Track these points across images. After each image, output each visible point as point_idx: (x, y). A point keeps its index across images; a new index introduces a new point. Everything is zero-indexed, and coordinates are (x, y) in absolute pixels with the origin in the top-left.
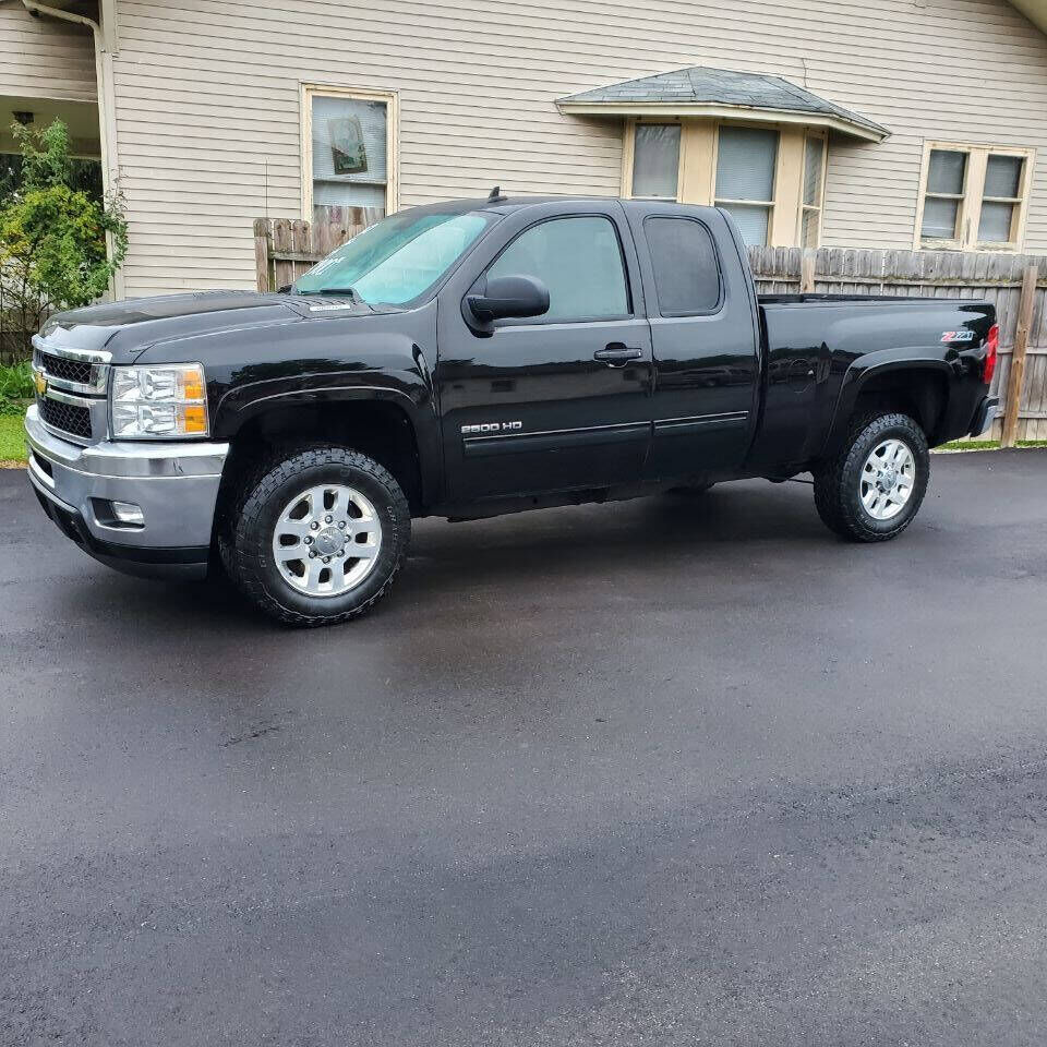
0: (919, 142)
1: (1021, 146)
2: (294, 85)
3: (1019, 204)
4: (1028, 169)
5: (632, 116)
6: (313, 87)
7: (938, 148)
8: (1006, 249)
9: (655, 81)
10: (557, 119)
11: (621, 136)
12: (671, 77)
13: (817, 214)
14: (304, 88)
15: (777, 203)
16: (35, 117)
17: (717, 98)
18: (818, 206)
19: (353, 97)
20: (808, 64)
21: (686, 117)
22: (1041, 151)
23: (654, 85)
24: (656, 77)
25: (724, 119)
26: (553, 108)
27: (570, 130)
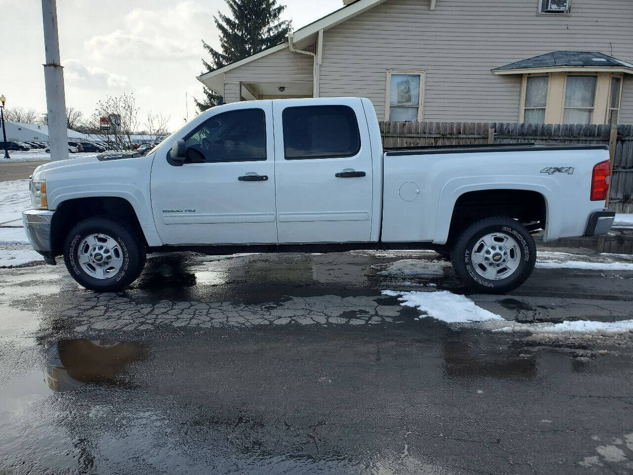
2: (384, 71)
5: (525, 74)
6: (391, 71)
9: (537, 59)
10: (493, 76)
11: (521, 83)
12: (545, 56)
13: (617, 112)
14: (388, 71)
15: (595, 107)
16: (285, 89)
17: (566, 64)
18: (617, 108)
19: (407, 74)
20: (613, 45)
21: (551, 73)
23: (536, 61)
24: (538, 57)
25: (570, 72)
26: (490, 73)
27: (498, 81)
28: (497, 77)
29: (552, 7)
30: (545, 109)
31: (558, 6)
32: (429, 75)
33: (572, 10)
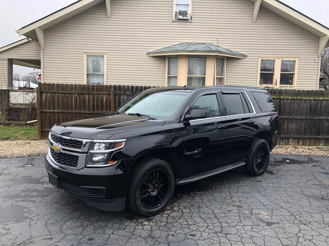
0: (257, 58)
1: (294, 57)
2: (82, 53)
3: (294, 74)
4: (296, 64)
5: (167, 56)
6: (86, 53)
7: (263, 59)
8: (290, 87)
10: (147, 57)
11: (165, 61)
12: (178, 45)
13: (224, 79)
14: (84, 53)
15: (206, 76)
18: (224, 76)
19: (96, 55)
20: (218, 39)
21: (179, 55)
22: (300, 58)
23: (172, 48)
24: (174, 46)
25: (189, 55)
26: (146, 55)
27: (152, 60)
28: (150, 57)
29: (179, 17)
30: (177, 77)
31: (183, 17)
32: (108, 56)
33: (193, 19)
